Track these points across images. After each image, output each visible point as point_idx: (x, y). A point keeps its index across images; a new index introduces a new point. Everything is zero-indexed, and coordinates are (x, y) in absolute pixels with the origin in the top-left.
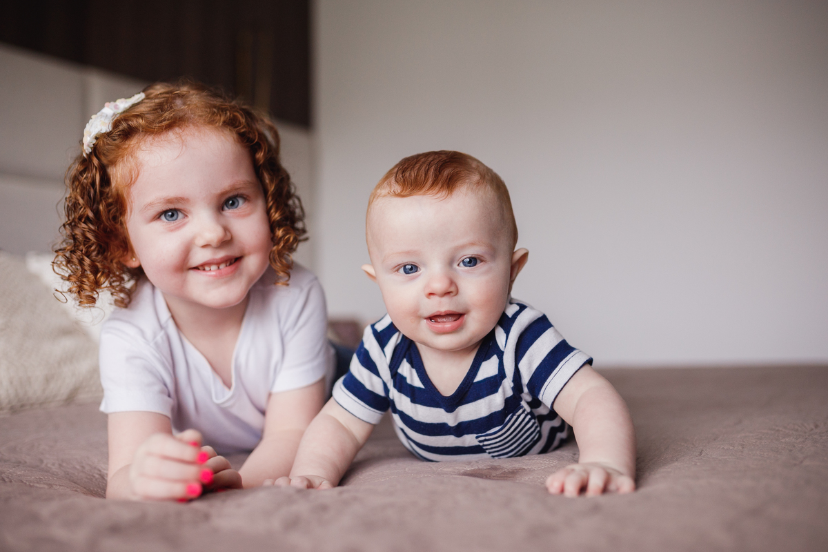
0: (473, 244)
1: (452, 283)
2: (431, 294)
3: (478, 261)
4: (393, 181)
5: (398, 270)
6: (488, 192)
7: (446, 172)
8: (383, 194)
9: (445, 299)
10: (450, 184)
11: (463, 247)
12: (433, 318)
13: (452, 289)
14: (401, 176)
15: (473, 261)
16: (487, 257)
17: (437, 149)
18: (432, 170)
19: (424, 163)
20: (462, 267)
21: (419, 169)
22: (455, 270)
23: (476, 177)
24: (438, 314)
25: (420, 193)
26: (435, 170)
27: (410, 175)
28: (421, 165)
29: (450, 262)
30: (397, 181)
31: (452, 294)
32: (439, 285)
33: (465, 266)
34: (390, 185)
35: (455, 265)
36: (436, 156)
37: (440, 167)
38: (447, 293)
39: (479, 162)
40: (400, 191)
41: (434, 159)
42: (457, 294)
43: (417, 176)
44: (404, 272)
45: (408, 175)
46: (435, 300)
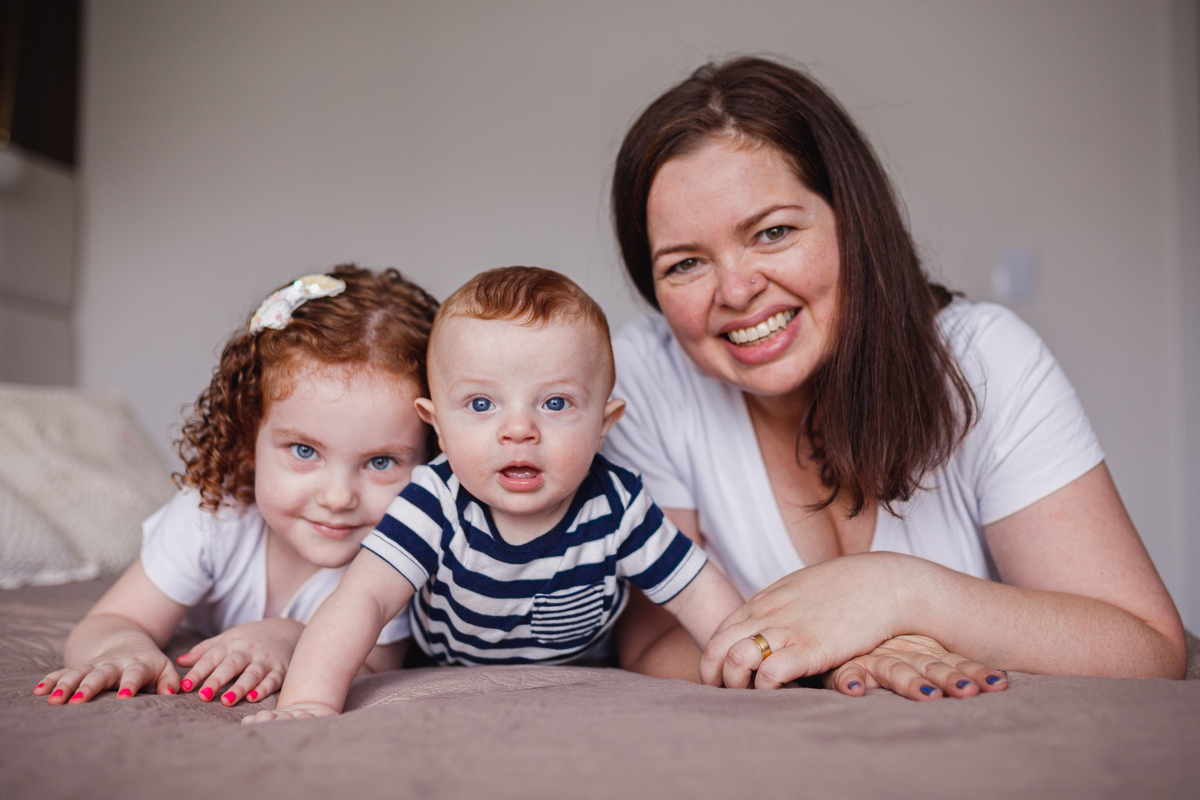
0: (564, 382)
1: (533, 427)
2: (506, 438)
3: (566, 404)
4: (473, 299)
5: (467, 405)
6: (589, 327)
7: (541, 296)
8: (459, 313)
9: (524, 446)
10: (544, 310)
11: (552, 384)
12: (505, 471)
13: (534, 435)
14: (483, 293)
16: (579, 401)
17: (529, 265)
18: (524, 289)
19: (513, 281)
20: (546, 411)
21: (506, 289)
22: (538, 412)
23: (575, 307)
24: (513, 464)
25: (506, 317)
26: (527, 292)
27: (496, 295)
28: (509, 285)
29: (534, 403)
30: (478, 299)
31: (532, 442)
32: (519, 429)
33: (550, 408)
34: (469, 302)
35: (539, 407)
36: (528, 275)
37: (533, 289)
38: (527, 439)
39: (577, 287)
40: (481, 312)
41: (525, 278)
42: (538, 443)
43: (504, 296)
44: (474, 408)
45: (492, 294)
46: (511, 446)
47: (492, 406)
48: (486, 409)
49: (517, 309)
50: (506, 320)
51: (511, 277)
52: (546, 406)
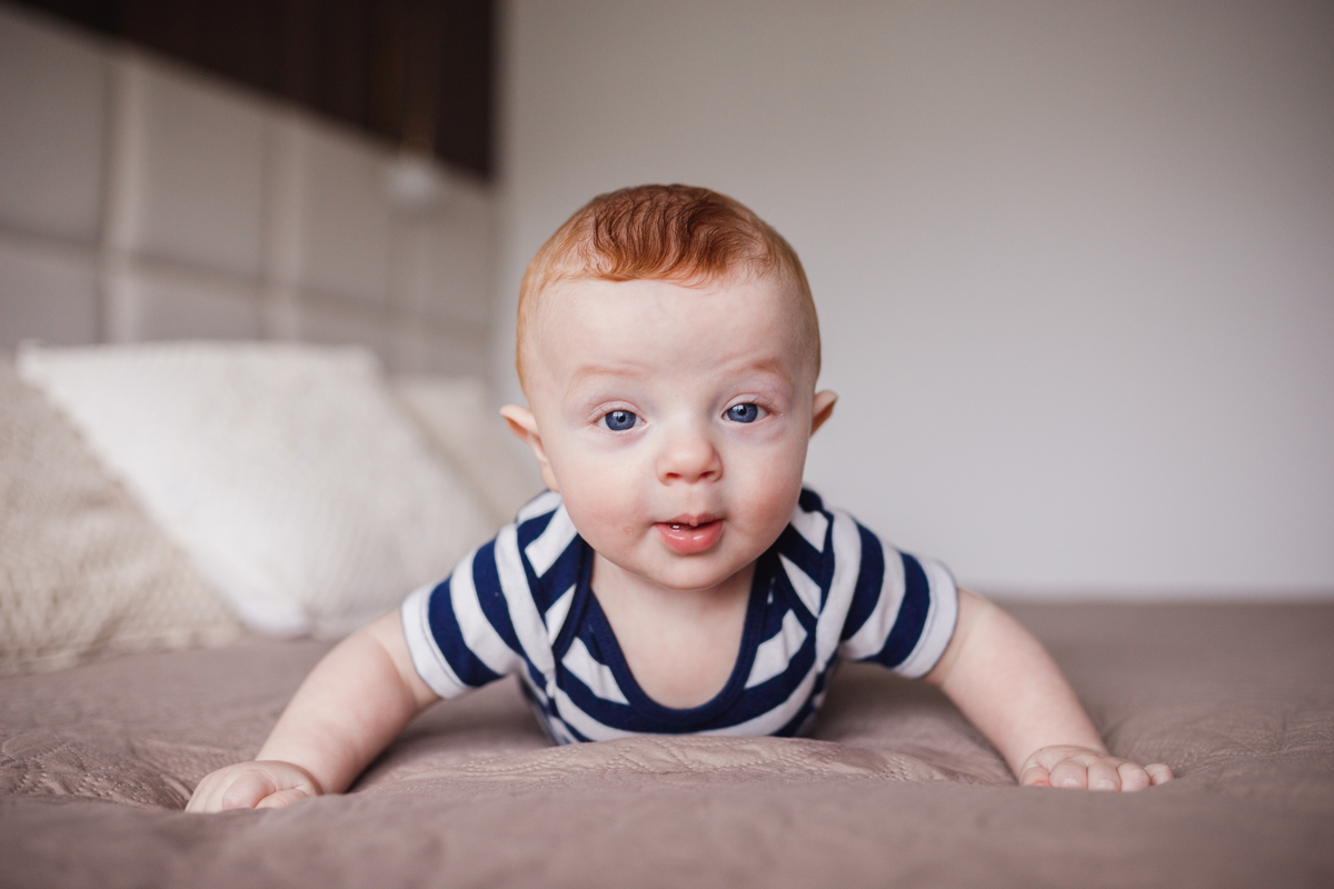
1: (715, 454)
2: (673, 475)
3: (761, 413)
4: (591, 246)
5: (595, 422)
7: (703, 234)
8: (571, 273)
9: (700, 488)
13: (714, 467)
14: (607, 237)
15: (749, 412)
16: (779, 407)
18: (673, 224)
22: (719, 428)
25: (655, 274)
26: (680, 229)
27: (629, 237)
29: (707, 412)
30: (599, 246)
31: (712, 478)
32: (689, 456)
33: (732, 419)
34: (584, 253)
35: (717, 419)
37: (689, 223)
38: (705, 475)
40: (610, 269)
41: (670, 205)
42: (720, 478)
43: (645, 239)
44: (609, 424)
45: (623, 235)
46: (680, 488)
47: (638, 420)
48: (630, 426)
49: (671, 259)
50: (653, 279)
51: (647, 204)
52: (727, 417)
